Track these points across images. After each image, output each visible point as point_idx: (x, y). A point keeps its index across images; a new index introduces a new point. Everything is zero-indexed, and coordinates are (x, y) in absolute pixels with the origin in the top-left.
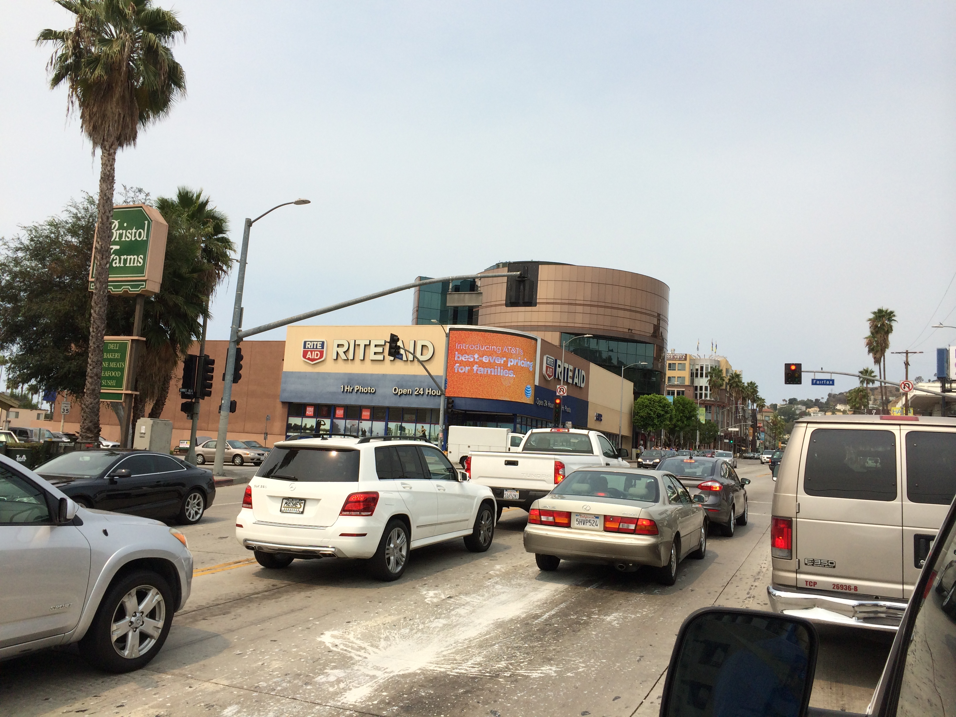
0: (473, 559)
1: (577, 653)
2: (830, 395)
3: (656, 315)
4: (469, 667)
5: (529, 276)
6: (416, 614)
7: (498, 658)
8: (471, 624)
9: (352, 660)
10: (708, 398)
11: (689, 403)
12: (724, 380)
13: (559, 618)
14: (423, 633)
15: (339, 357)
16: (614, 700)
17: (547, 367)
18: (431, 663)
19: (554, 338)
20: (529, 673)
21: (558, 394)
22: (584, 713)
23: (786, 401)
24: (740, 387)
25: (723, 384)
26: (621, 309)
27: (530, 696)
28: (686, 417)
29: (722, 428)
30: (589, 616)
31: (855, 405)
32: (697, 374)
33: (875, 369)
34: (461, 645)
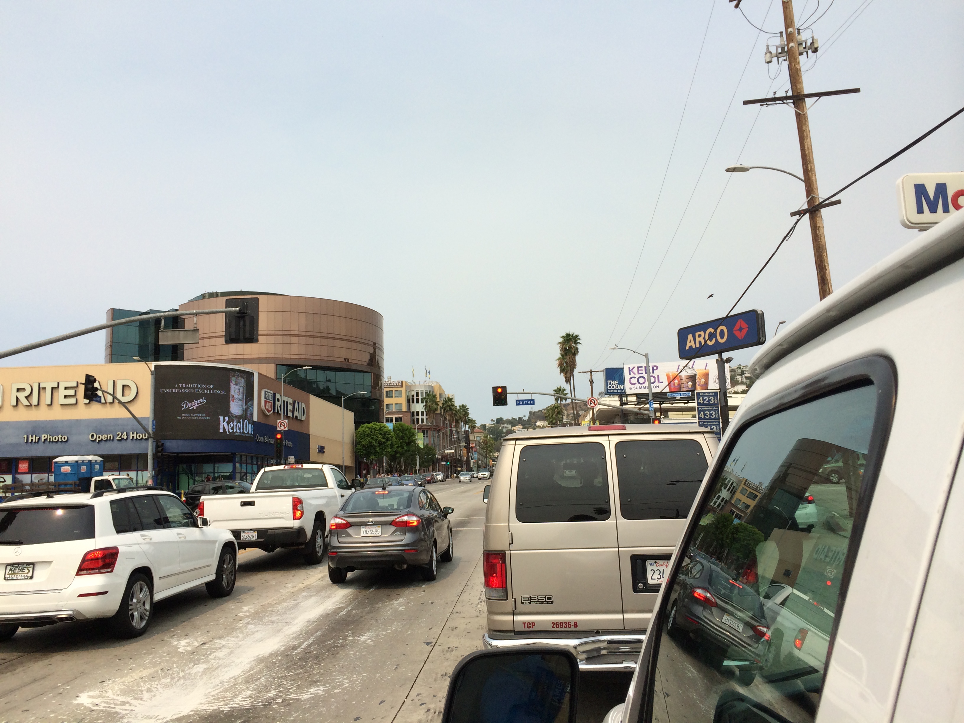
0: (218, 605)
1: (340, 672)
2: (530, 413)
3: (372, 343)
4: (241, 701)
5: (249, 311)
6: (173, 664)
7: (267, 689)
8: (232, 664)
9: (119, 714)
10: (425, 423)
11: (407, 429)
12: (438, 405)
13: (316, 646)
14: (185, 679)
15: (19, 403)
16: (380, 704)
17: (266, 402)
18: (201, 704)
19: (269, 371)
20: (299, 696)
21: (278, 429)
22: (357, 719)
23: (494, 421)
24: (453, 410)
25: (437, 408)
26: (337, 339)
27: (305, 714)
28: (405, 443)
29: (439, 451)
30: (345, 640)
31: (552, 421)
32: (413, 400)
33: (566, 387)
34: (227, 683)
